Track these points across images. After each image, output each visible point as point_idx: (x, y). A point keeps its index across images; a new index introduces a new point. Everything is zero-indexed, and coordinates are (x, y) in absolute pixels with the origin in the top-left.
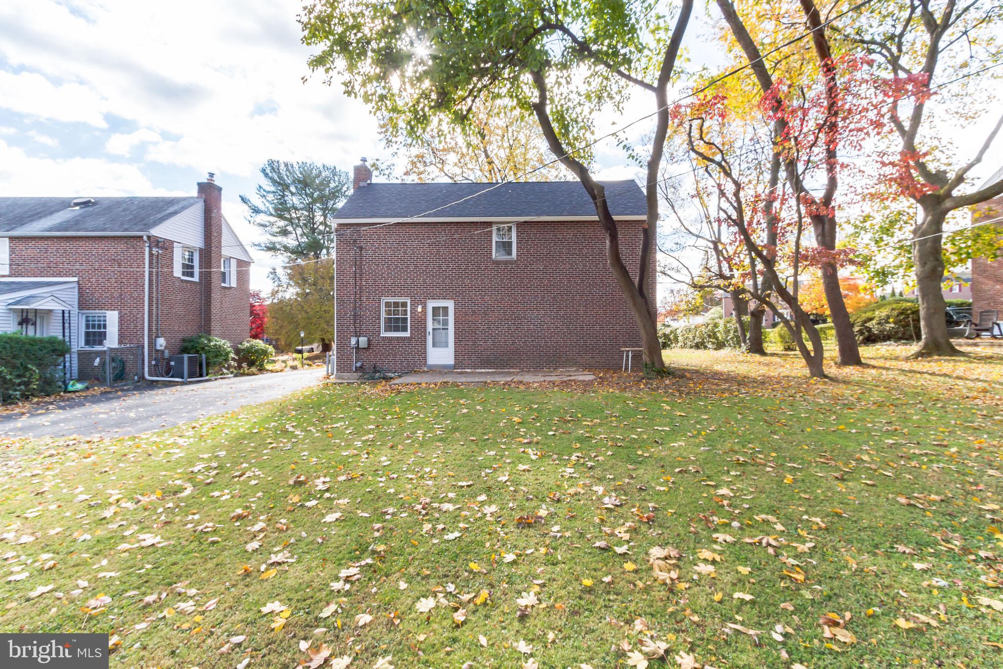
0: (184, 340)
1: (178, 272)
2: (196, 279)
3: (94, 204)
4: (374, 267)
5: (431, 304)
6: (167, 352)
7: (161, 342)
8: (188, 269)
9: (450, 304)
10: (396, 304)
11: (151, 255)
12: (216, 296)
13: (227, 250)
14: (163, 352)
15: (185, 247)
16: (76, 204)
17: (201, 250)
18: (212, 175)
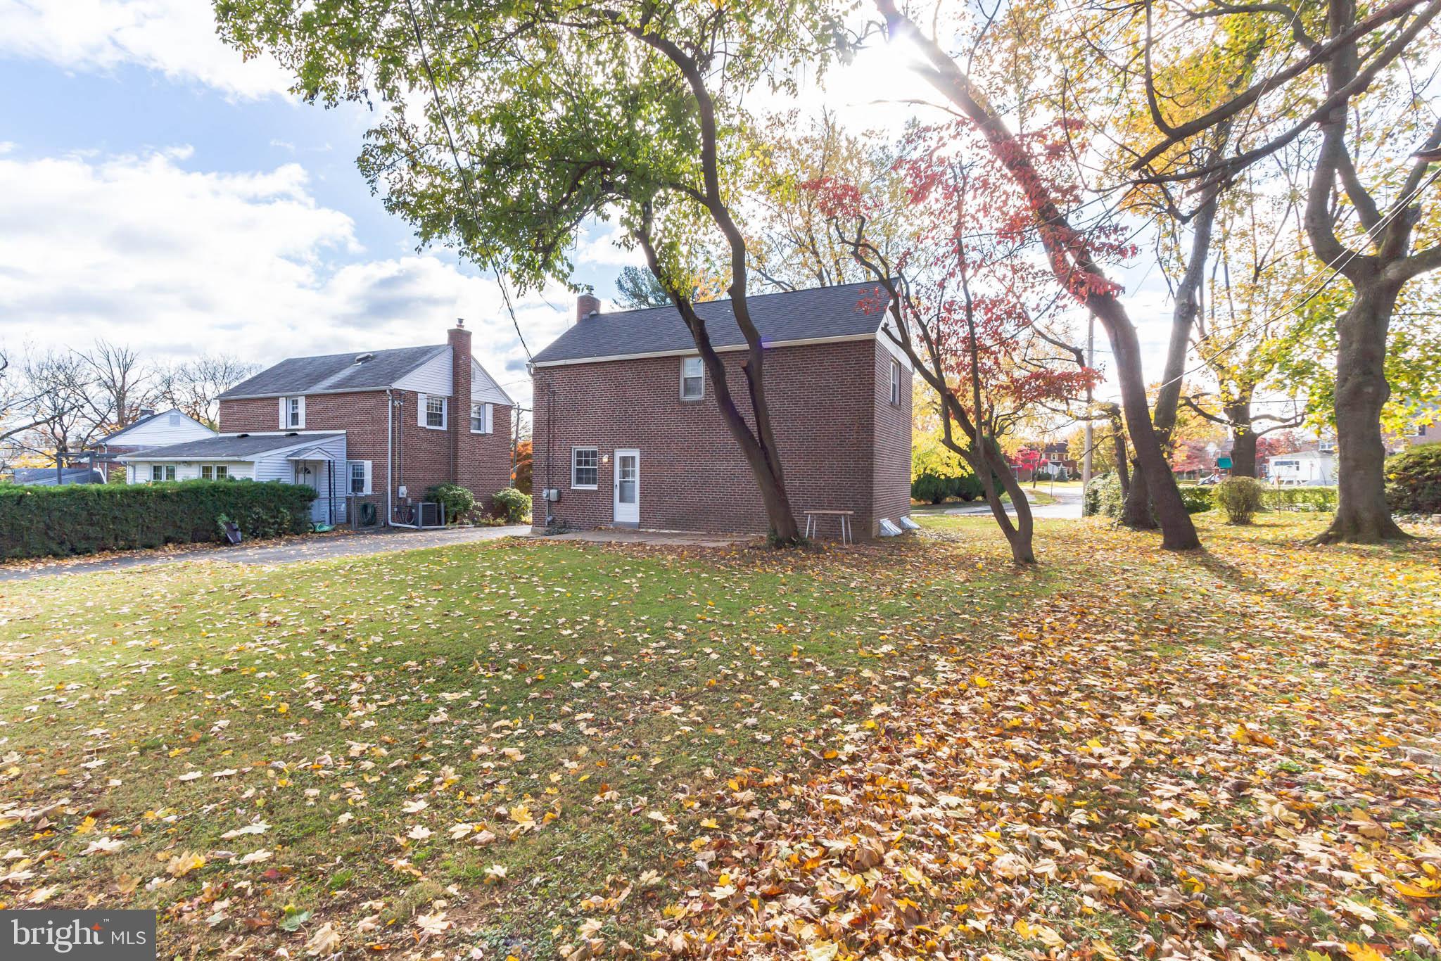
0: (429, 489)
1: (422, 421)
2: (444, 427)
3: (373, 358)
4: (565, 413)
5: (619, 453)
6: (409, 500)
7: (403, 490)
8: (434, 418)
9: (636, 453)
10: (587, 454)
11: (394, 407)
12: (464, 444)
13: (478, 393)
14: (406, 500)
15: (430, 397)
16: (359, 360)
17: (449, 398)
18: (461, 321)
